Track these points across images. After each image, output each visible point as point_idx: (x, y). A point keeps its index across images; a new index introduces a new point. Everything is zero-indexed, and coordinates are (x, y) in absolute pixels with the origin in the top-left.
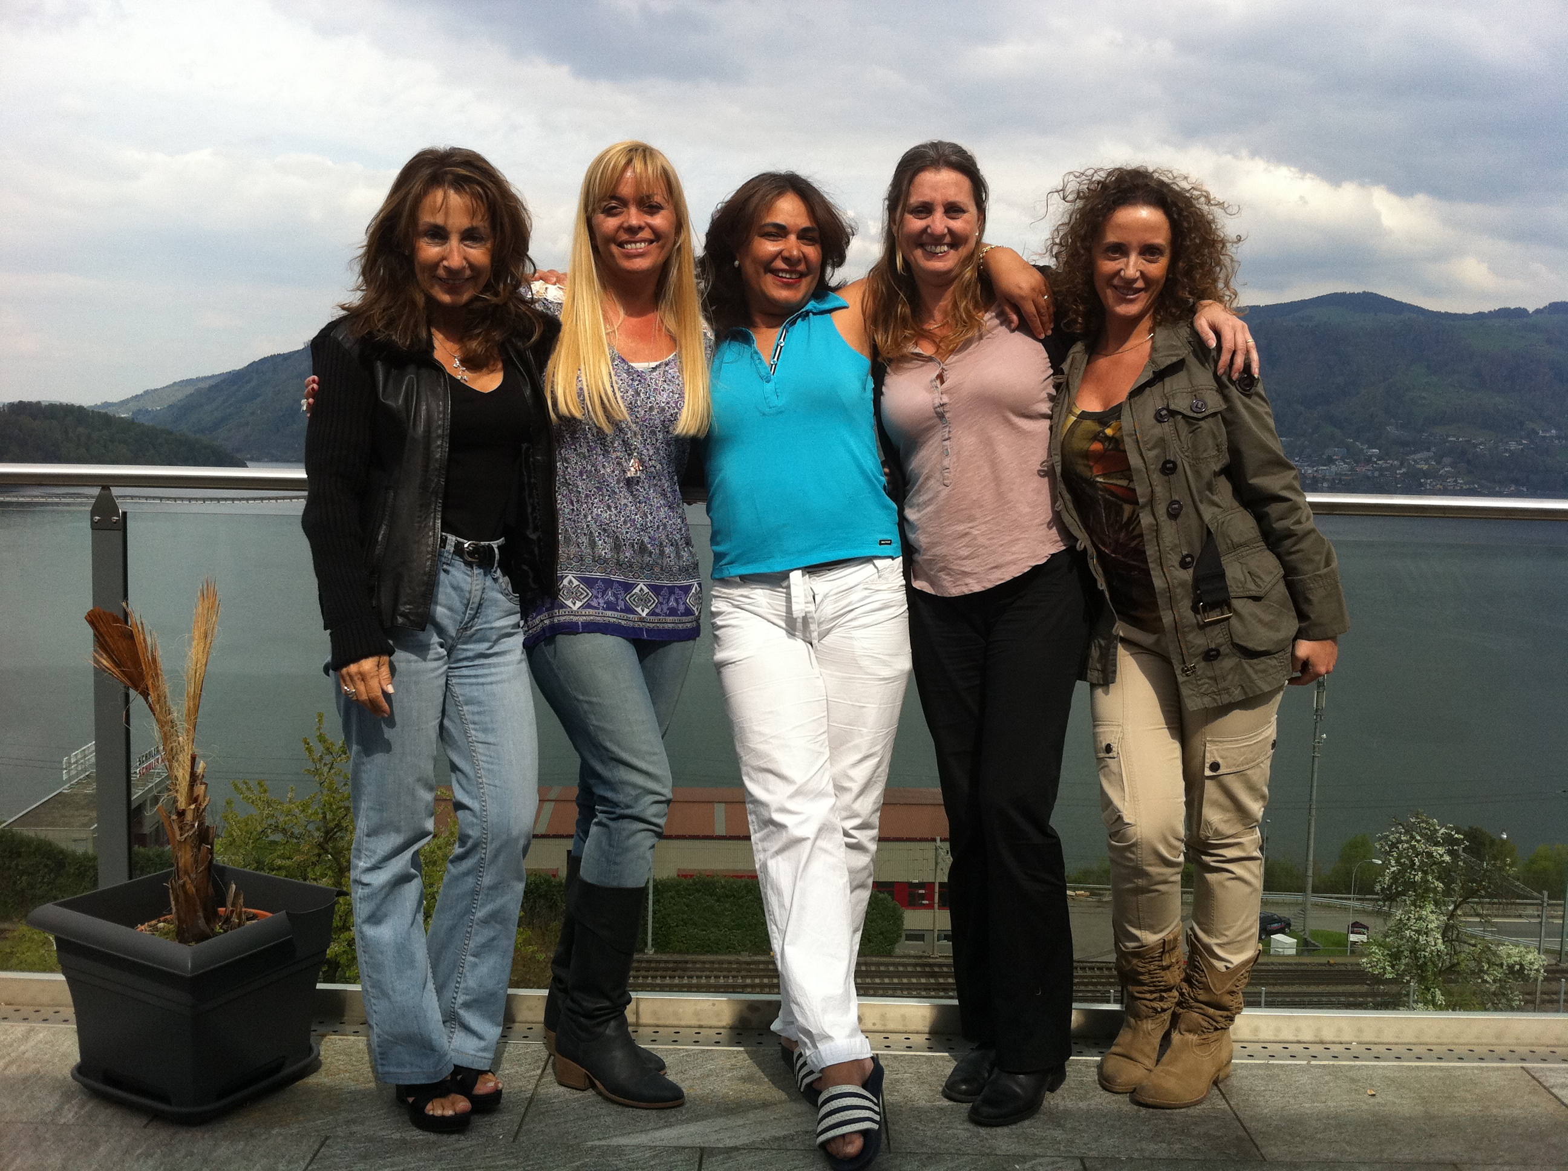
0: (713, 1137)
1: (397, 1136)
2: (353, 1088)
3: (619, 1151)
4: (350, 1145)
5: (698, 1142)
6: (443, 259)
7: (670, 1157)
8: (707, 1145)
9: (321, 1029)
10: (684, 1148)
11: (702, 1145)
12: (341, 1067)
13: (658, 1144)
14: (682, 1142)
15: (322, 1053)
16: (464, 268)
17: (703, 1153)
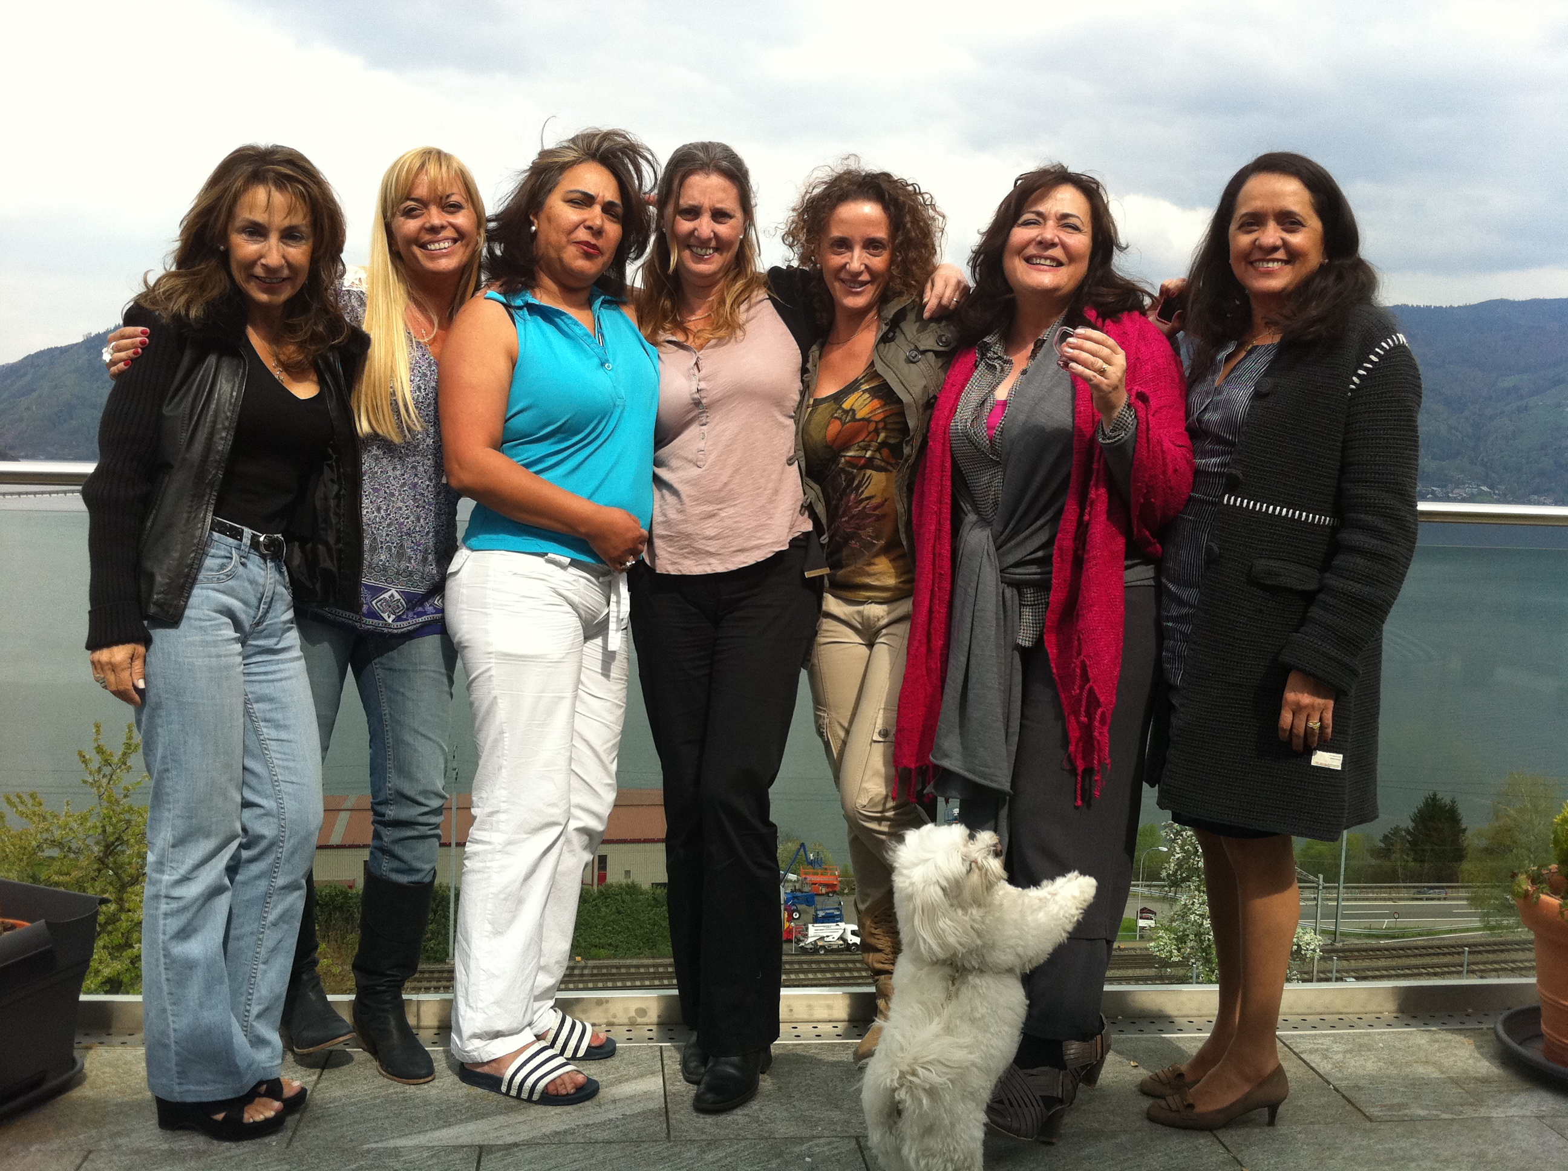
0: (492, 1135)
1: (165, 1146)
2: (120, 1101)
3: (396, 1153)
4: (115, 1158)
5: (478, 1140)
6: (261, 257)
7: (448, 1156)
8: (486, 1143)
9: (86, 1041)
10: (462, 1147)
11: (482, 1143)
12: (107, 1080)
13: (436, 1144)
14: (461, 1141)
15: (86, 1066)
16: (282, 266)
17: (482, 1152)
